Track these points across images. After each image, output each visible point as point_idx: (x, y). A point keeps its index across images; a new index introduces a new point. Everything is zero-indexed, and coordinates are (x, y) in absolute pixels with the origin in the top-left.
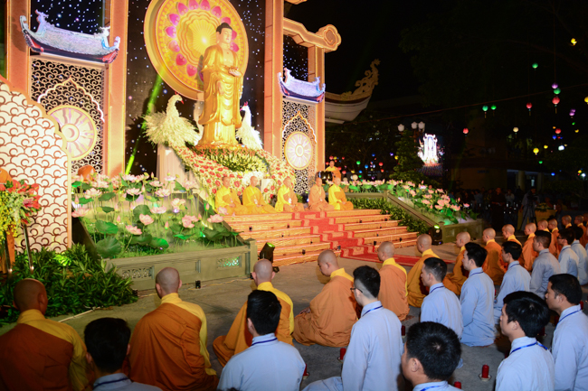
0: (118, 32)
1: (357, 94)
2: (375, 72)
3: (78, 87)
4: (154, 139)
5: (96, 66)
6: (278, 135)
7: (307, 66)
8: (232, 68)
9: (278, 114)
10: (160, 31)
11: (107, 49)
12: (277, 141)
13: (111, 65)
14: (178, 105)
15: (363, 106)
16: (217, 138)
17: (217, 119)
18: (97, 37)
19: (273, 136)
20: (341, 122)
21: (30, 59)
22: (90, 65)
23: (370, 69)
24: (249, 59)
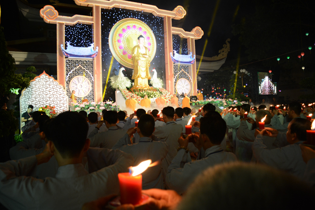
0: (97, 45)
1: (220, 56)
2: (228, 45)
3: (83, 68)
4: (114, 87)
5: (90, 59)
6: (172, 81)
7: (187, 47)
8: (144, 54)
9: (171, 71)
10: (115, 42)
11: (93, 52)
12: (172, 84)
13: (95, 58)
14: (123, 71)
15: (223, 62)
16: (139, 84)
17: (139, 77)
18: (89, 48)
19: (170, 81)
20: (212, 71)
21: (65, 60)
22: (87, 59)
23: (226, 44)
24: (157, 48)
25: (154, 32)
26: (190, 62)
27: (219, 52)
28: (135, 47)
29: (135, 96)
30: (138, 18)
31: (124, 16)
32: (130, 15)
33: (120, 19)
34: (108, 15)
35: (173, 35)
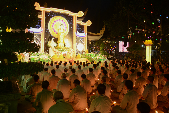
0: (43, 28)
1: (100, 33)
2: (104, 28)
3: (36, 37)
4: (49, 46)
5: (40, 34)
7: (83, 29)
8: (63, 33)
9: (75, 40)
10: (51, 26)
11: (41, 31)
12: (75, 45)
13: (42, 33)
14: (54, 40)
15: (101, 36)
16: (60, 45)
17: (60, 42)
18: (39, 29)
22: (38, 34)
23: (103, 28)
24: (69, 30)
25: (68, 22)
26: (84, 36)
27: (100, 31)
28: (59, 29)
29: (57, 50)
30: (62, 16)
31: (56, 15)
32: (58, 15)
33: (54, 16)
34: (48, 14)
35: (77, 24)
